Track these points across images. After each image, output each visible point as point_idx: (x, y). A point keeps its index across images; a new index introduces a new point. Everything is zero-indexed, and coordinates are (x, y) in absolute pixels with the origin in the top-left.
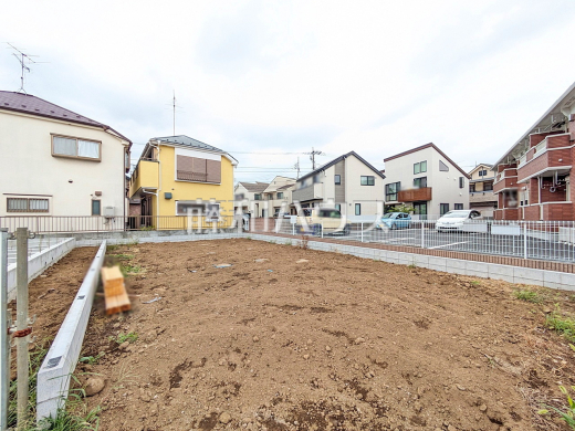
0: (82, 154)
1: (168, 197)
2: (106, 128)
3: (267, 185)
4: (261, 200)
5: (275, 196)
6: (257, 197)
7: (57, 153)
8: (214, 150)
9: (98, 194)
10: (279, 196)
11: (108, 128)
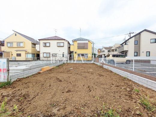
0: (61, 45)
1: (76, 53)
2: (64, 40)
3: (112, 47)
4: (110, 52)
5: (115, 50)
6: (109, 51)
7: (58, 46)
8: (86, 40)
9: (64, 53)
10: (116, 50)
11: (65, 39)
